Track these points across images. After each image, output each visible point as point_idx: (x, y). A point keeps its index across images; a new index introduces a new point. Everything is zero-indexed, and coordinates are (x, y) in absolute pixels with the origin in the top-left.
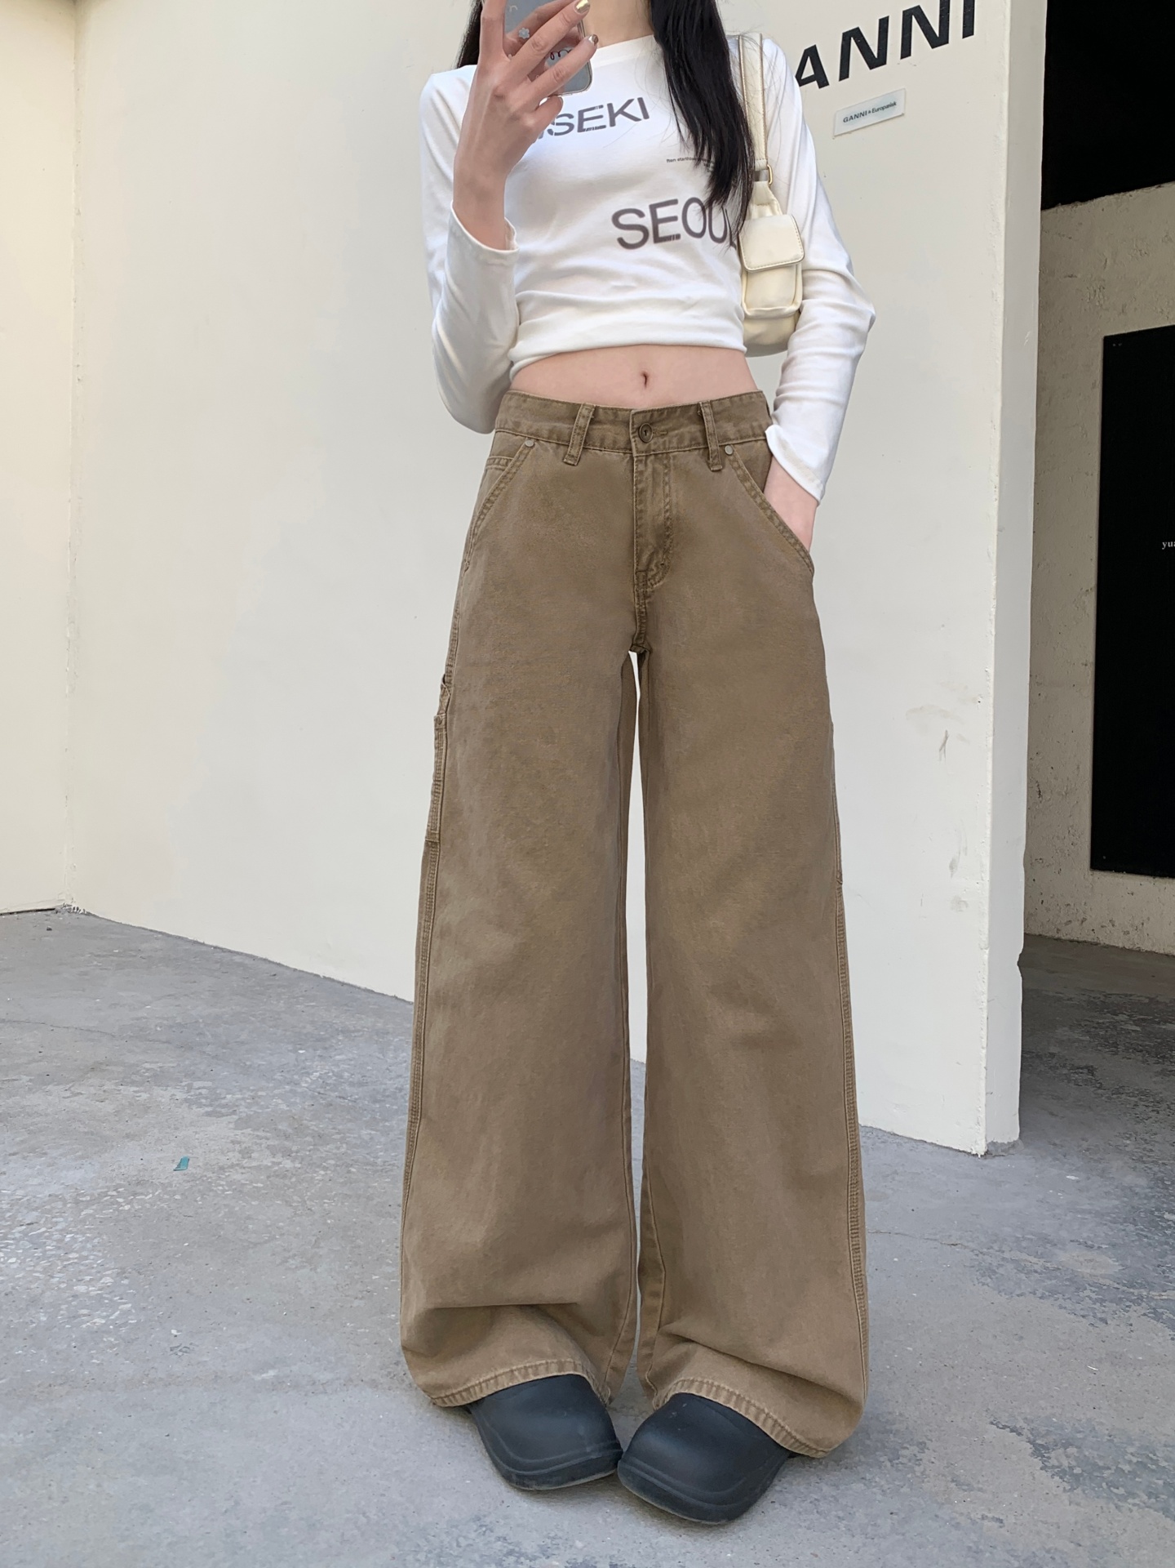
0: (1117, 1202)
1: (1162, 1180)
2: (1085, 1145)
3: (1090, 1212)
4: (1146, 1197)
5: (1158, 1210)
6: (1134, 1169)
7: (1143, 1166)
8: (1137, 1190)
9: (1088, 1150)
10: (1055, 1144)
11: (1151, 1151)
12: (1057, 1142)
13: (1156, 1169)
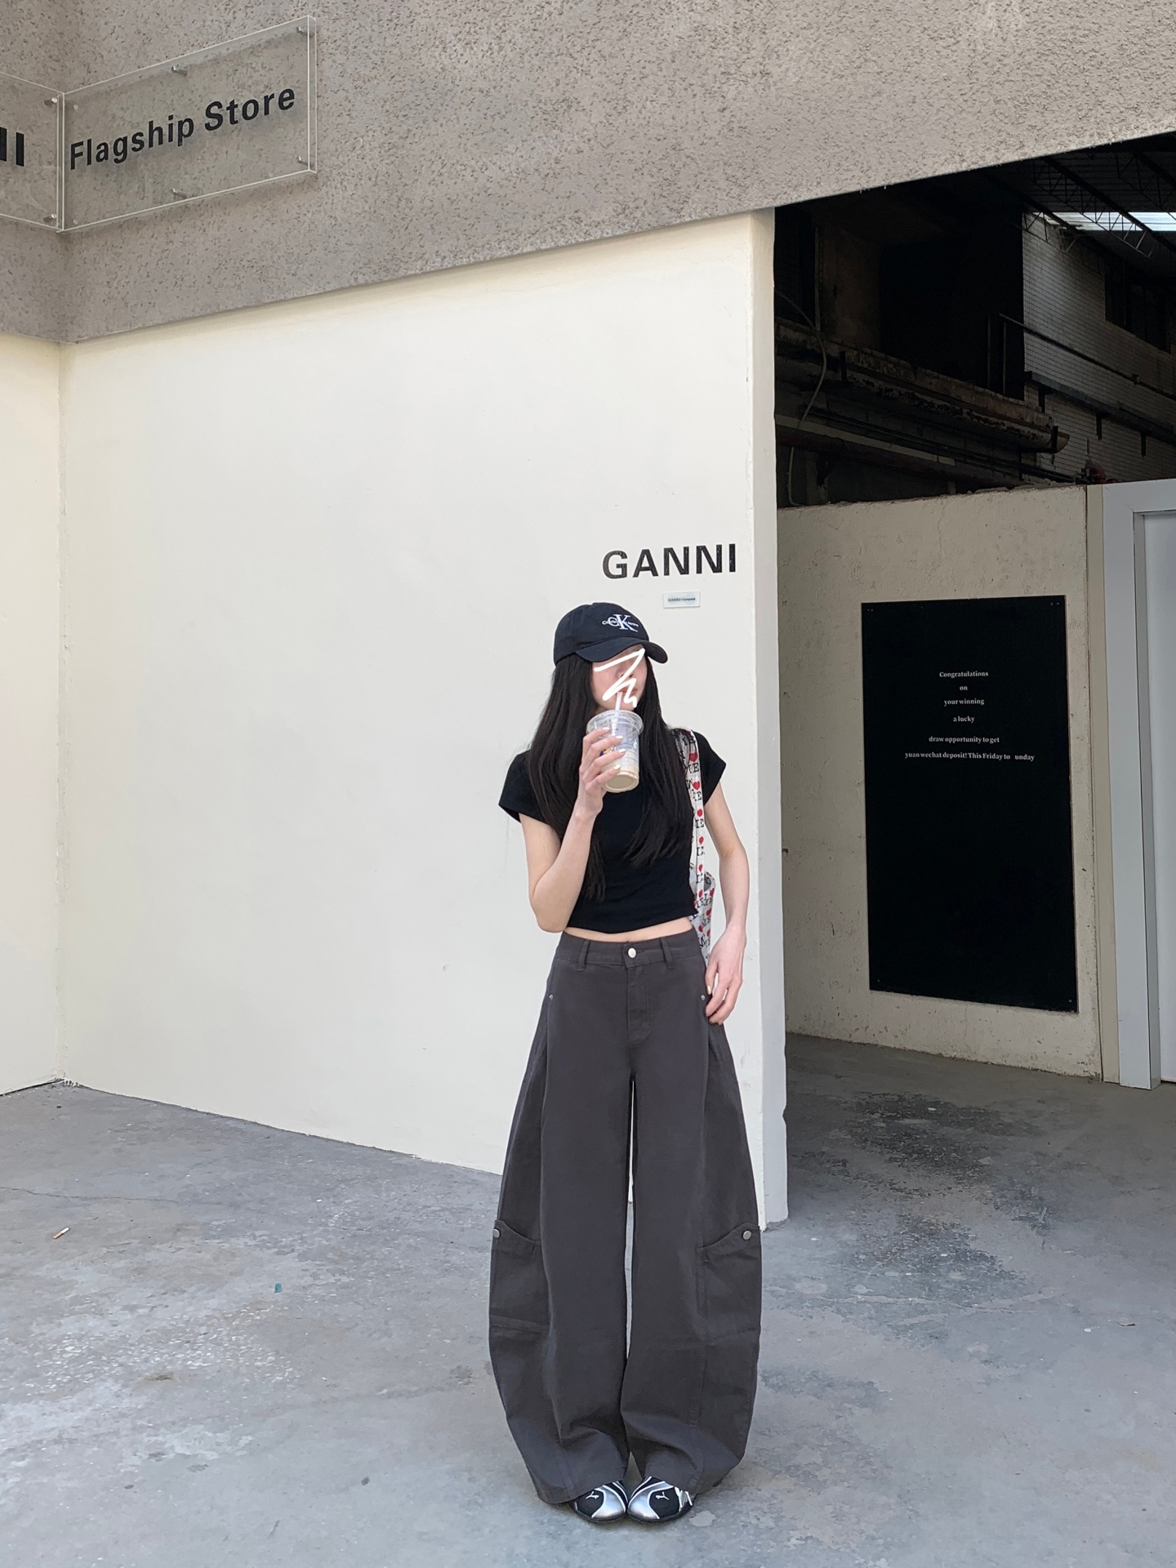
0: (835, 1251)
1: (865, 1235)
2: (827, 1217)
3: (819, 1259)
4: (854, 1246)
5: (857, 1253)
6: (852, 1229)
7: (857, 1227)
8: (849, 1243)
9: (828, 1220)
10: (810, 1219)
11: (866, 1217)
12: (811, 1217)
13: (864, 1229)
